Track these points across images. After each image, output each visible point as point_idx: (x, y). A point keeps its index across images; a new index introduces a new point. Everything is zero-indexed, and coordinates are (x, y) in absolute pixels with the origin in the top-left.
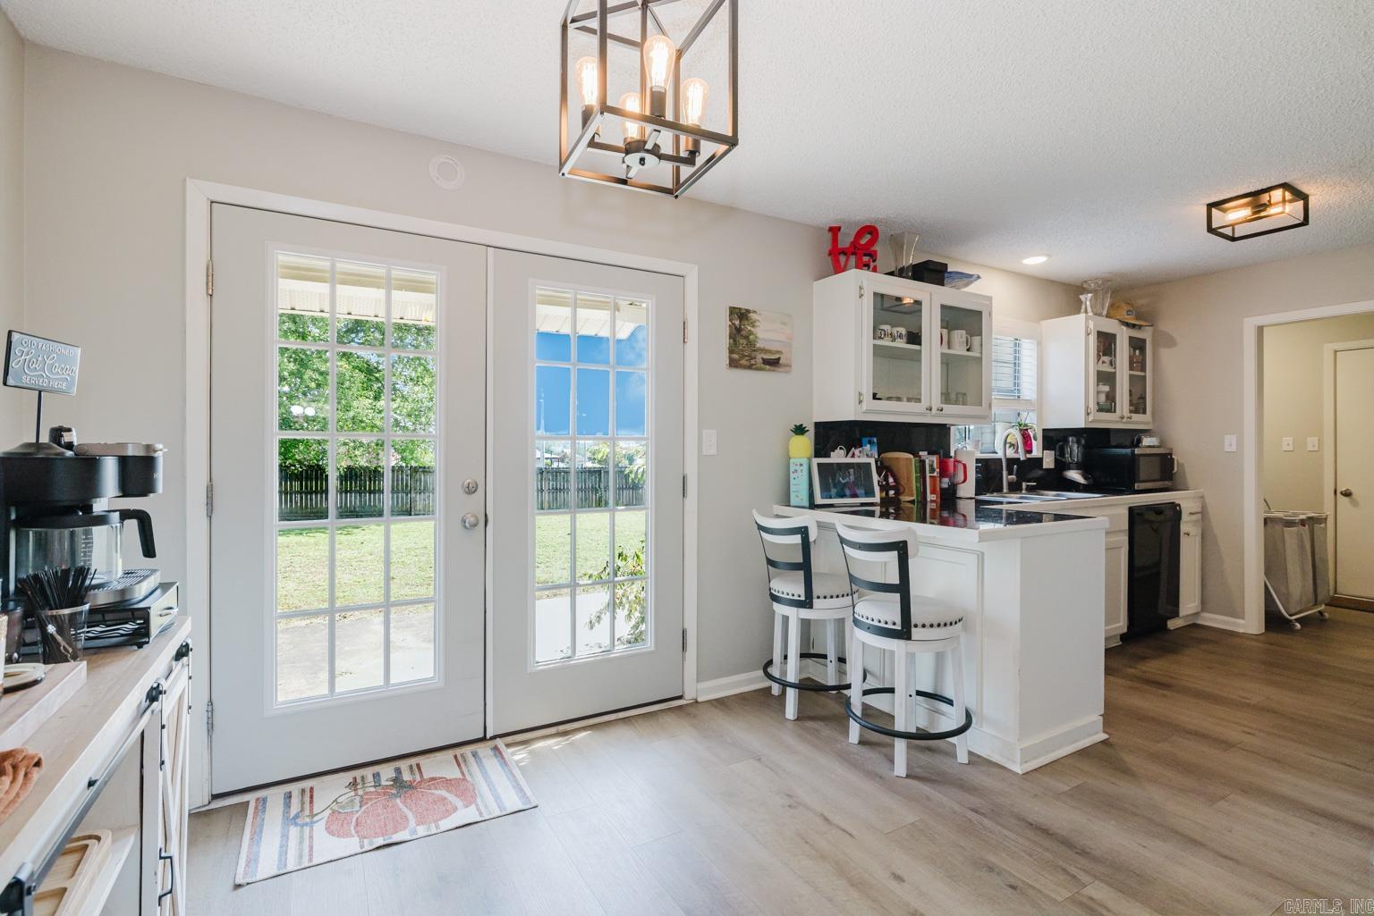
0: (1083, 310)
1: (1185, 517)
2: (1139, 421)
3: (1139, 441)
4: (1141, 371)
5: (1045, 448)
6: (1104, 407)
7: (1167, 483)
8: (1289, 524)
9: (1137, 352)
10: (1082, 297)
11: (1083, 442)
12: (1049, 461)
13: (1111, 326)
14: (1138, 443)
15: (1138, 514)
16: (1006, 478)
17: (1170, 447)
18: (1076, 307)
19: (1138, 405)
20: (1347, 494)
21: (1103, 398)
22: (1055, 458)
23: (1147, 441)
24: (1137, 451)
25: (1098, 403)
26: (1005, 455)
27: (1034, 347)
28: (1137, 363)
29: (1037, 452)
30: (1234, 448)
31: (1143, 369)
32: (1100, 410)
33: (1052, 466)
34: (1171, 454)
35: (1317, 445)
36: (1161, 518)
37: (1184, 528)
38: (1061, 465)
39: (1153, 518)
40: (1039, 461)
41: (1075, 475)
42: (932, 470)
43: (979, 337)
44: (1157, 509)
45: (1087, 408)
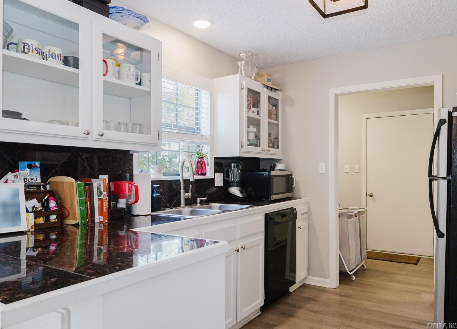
0: (239, 72)
1: (299, 217)
2: (273, 154)
3: (274, 166)
4: (276, 120)
5: (216, 171)
6: (253, 143)
7: (290, 195)
8: (350, 217)
9: (274, 108)
10: (239, 63)
11: (240, 167)
12: (219, 181)
13: (257, 87)
14: (273, 168)
15: (271, 219)
16: (184, 195)
17: (291, 170)
18: (235, 70)
19: (274, 143)
20: (371, 196)
21: (252, 137)
22: (224, 179)
23: (279, 166)
24: (272, 173)
25: (249, 140)
26: (183, 177)
27: (208, 96)
28: (273, 115)
29: (210, 174)
30: (324, 172)
31: (277, 119)
32: (250, 144)
33: (221, 184)
34: (292, 175)
35: (359, 169)
36: (284, 219)
37: (298, 224)
38: (227, 184)
39: (279, 221)
40: (212, 181)
41: (235, 191)
42: (100, 193)
43: (148, 74)
44: (282, 214)
45: (241, 142)
